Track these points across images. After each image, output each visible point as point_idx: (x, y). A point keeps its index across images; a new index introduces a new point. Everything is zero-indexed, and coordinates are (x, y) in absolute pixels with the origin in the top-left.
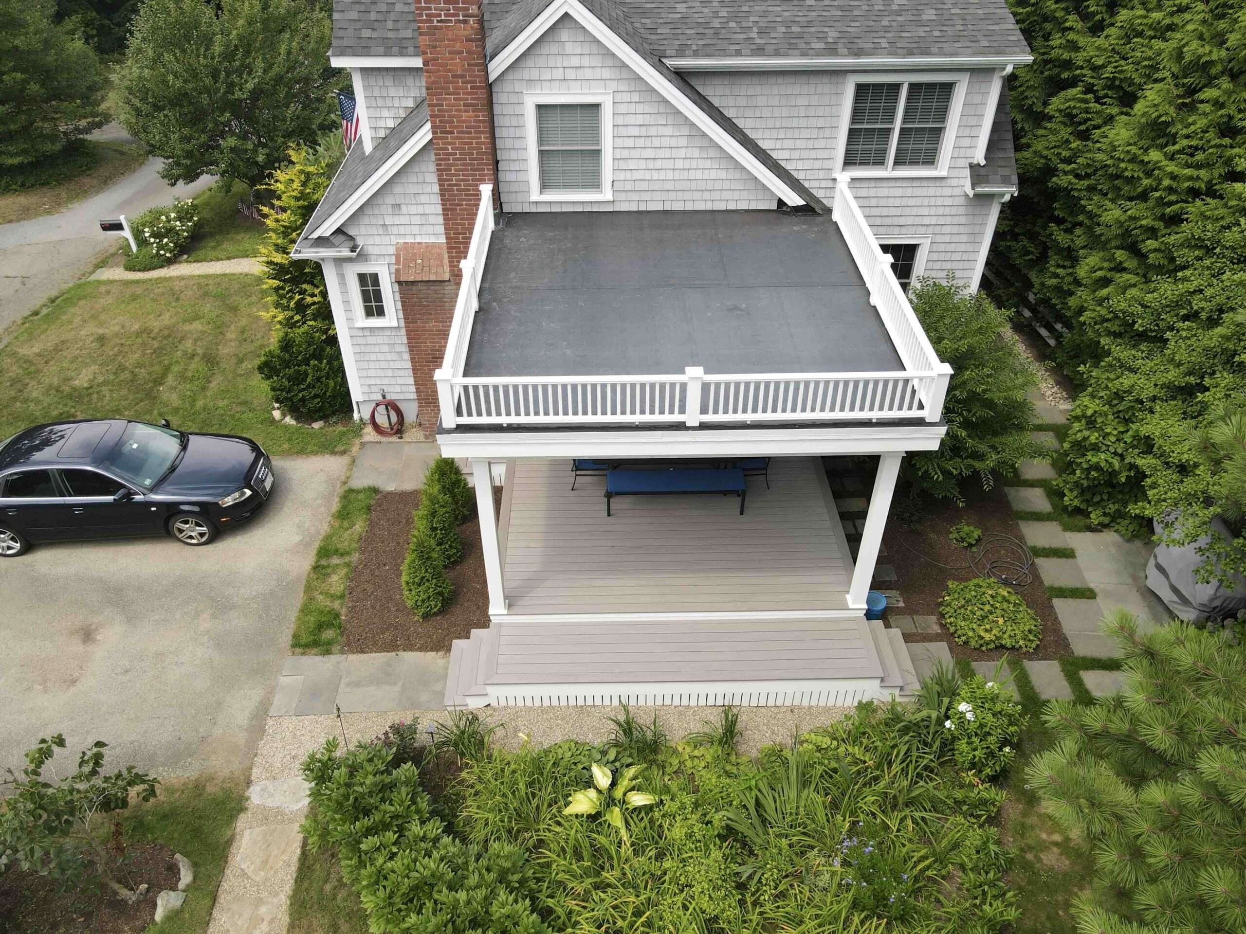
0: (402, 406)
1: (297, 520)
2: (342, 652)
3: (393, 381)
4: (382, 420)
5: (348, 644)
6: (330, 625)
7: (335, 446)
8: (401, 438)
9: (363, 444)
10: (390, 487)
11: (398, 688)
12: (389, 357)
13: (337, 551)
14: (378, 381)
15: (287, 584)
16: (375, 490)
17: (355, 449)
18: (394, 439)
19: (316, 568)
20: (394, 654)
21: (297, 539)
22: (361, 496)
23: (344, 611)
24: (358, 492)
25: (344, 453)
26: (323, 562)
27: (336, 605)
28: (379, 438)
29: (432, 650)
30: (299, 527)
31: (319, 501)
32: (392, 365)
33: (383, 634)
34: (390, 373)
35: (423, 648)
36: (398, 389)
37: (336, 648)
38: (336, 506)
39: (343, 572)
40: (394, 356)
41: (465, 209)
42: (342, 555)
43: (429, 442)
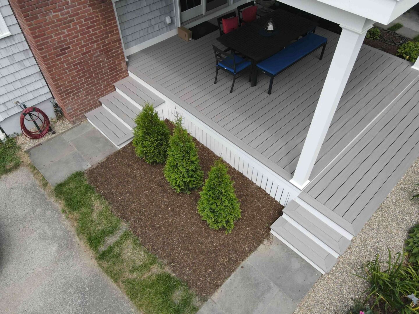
1: (35, 234)
2: (204, 300)
3: (23, 91)
5: (201, 290)
7: (4, 167)
8: (54, 133)
9: (28, 152)
10: (87, 166)
12: (12, 69)
13: (104, 233)
14: (11, 96)
16: (79, 175)
17: (26, 159)
18: (49, 136)
19: (102, 257)
20: (239, 269)
22: (72, 185)
23: (168, 270)
24: (66, 183)
25: (17, 166)
26: (102, 248)
27: (155, 269)
28: (36, 142)
29: (258, 245)
30: (44, 237)
31: (38, 210)
32: (18, 76)
33: (217, 261)
34: (18, 85)
35: (253, 248)
36: (31, 96)
37: (196, 301)
38: (59, 205)
39: (129, 242)
40: (17, 67)
42: (112, 232)
43: (78, 125)
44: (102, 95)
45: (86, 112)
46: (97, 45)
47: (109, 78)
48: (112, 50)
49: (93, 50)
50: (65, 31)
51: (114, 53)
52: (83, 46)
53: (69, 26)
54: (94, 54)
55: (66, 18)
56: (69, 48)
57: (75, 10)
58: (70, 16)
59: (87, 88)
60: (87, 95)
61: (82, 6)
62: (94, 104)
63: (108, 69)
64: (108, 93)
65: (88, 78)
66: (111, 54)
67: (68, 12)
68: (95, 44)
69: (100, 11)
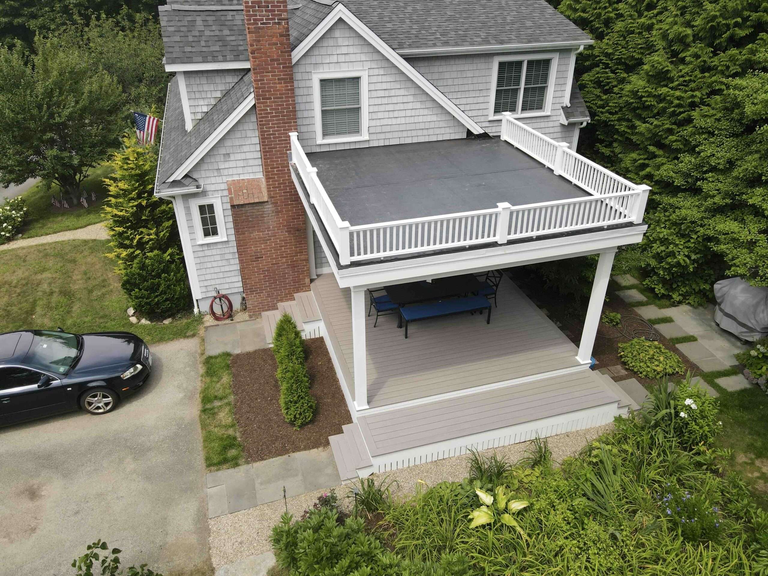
0: (231, 298)
1: (176, 383)
2: (248, 463)
3: (223, 281)
4: (217, 310)
5: (250, 456)
6: (231, 446)
7: (186, 333)
8: (232, 320)
9: (206, 328)
10: (237, 351)
11: (300, 477)
12: (220, 263)
13: (216, 397)
14: (213, 282)
15: (185, 426)
16: (228, 354)
17: (202, 332)
18: (228, 321)
19: (204, 411)
20: (286, 456)
21: (181, 395)
22: (218, 360)
23: (238, 435)
24: (216, 357)
25: (193, 336)
26: (208, 406)
27: (231, 432)
28: (216, 322)
29: (313, 448)
30: (179, 387)
31: (188, 369)
32: (223, 269)
33: (274, 444)
34: (221, 275)
35: (307, 448)
36: (227, 286)
37: (241, 461)
38: (202, 370)
39: (227, 409)
40: (224, 263)
41: (279, 151)
42: (221, 399)
43: (253, 320)
44: (282, 301)
45: (263, 311)
46: (286, 260)
47: (291, 288)
48: (299, 266)
49: (281, 263)
50: (263, 245)
51: (300, 269)
52: (274, 259)
53: (267, 243)
54: (281, 266)
55: (266, 237)
56: (262, 257)
57: (274, 233)
58: (269, 237)
59: (269, 292)
60: (267, 297)
61: (280, 231)
62: (273, 307)
63: (292, 280)
64: (287, 300)
65: (272, 283)
66: (297, 269)
67: (269, 234)
68: (284, 259)
69: (294, 237)
